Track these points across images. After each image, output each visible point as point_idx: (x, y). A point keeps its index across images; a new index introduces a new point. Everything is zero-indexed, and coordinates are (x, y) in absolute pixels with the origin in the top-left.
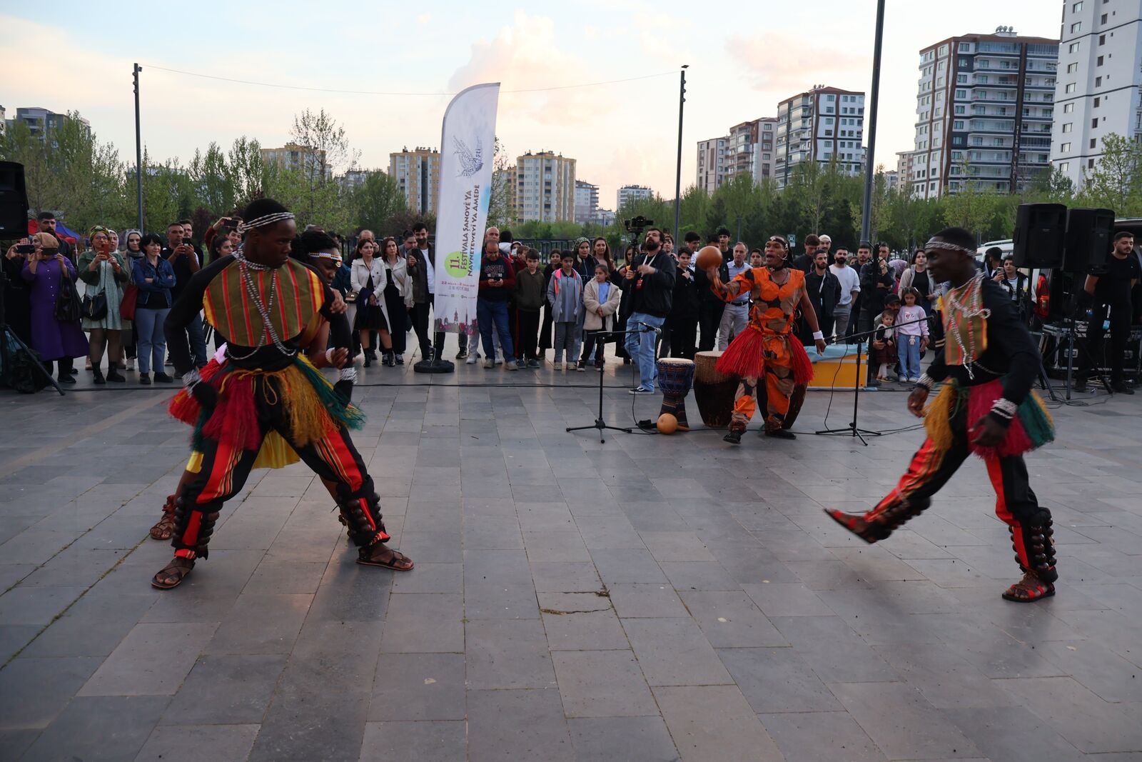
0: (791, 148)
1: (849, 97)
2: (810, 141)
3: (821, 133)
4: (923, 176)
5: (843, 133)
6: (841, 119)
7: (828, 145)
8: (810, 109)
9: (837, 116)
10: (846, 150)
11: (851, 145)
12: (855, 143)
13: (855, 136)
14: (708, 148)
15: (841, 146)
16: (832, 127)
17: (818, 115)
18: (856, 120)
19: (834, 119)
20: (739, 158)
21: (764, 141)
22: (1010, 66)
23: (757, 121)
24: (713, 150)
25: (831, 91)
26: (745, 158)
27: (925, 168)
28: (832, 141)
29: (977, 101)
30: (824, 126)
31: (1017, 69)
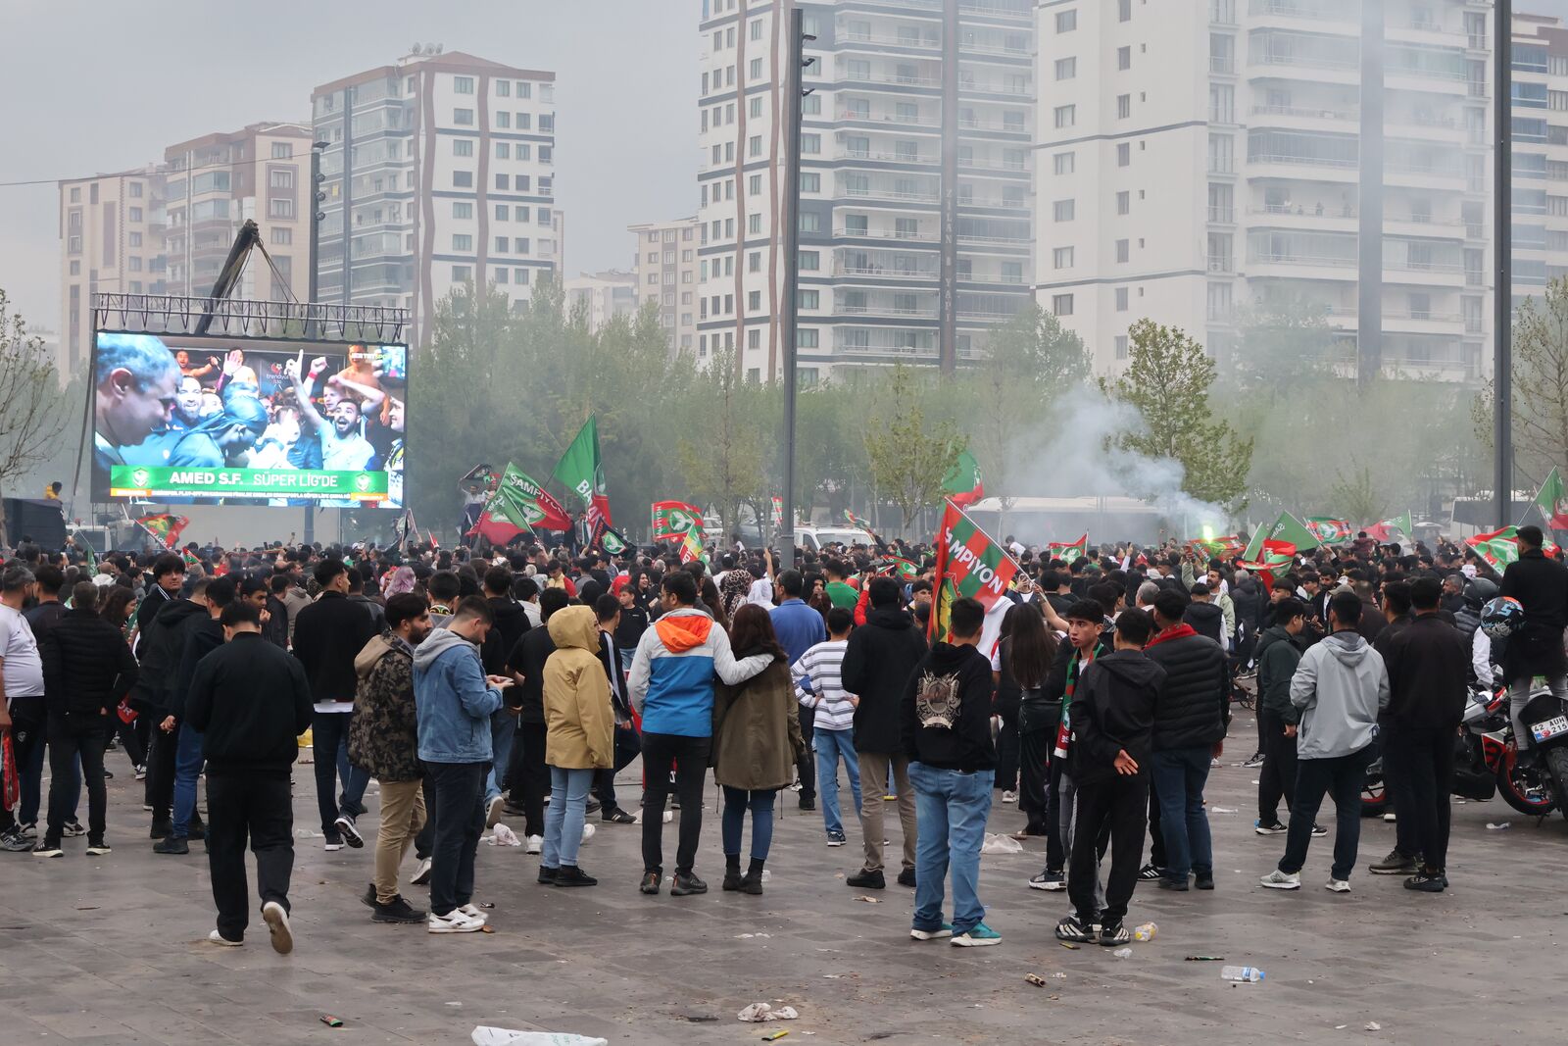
0: (360, 218)
1: (513, 84)
2: (412, 200)
3: (443, 181)
4: (728, 310)
5: (502, 181)
6: (493, 142)
7: (462, 211)
8: (409, 111)
9: (484, 134)
10: (512, 229)
11: (523, 215)
12: (534, 209)
13: (534, 190)
14: (94, 200)
15: (498, 218)
16: (470, 165)
17: (433, 132)
18: (535, 146)
19: (476, 142)
20: (200, 237)
21: (272, 192)
22: (921, 41)
23: (251, 133)
24: (109, 208)
25: (462, 66)
26: (216, 239)
27: (732, 291)
28: (474, 202)
29: (848, 124)
30: (447, 163)
31: (939, 49)
